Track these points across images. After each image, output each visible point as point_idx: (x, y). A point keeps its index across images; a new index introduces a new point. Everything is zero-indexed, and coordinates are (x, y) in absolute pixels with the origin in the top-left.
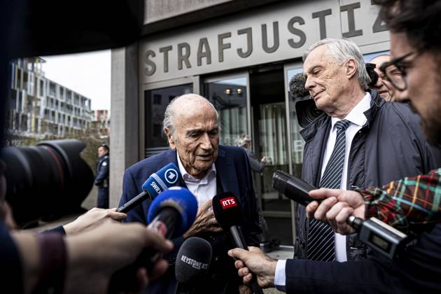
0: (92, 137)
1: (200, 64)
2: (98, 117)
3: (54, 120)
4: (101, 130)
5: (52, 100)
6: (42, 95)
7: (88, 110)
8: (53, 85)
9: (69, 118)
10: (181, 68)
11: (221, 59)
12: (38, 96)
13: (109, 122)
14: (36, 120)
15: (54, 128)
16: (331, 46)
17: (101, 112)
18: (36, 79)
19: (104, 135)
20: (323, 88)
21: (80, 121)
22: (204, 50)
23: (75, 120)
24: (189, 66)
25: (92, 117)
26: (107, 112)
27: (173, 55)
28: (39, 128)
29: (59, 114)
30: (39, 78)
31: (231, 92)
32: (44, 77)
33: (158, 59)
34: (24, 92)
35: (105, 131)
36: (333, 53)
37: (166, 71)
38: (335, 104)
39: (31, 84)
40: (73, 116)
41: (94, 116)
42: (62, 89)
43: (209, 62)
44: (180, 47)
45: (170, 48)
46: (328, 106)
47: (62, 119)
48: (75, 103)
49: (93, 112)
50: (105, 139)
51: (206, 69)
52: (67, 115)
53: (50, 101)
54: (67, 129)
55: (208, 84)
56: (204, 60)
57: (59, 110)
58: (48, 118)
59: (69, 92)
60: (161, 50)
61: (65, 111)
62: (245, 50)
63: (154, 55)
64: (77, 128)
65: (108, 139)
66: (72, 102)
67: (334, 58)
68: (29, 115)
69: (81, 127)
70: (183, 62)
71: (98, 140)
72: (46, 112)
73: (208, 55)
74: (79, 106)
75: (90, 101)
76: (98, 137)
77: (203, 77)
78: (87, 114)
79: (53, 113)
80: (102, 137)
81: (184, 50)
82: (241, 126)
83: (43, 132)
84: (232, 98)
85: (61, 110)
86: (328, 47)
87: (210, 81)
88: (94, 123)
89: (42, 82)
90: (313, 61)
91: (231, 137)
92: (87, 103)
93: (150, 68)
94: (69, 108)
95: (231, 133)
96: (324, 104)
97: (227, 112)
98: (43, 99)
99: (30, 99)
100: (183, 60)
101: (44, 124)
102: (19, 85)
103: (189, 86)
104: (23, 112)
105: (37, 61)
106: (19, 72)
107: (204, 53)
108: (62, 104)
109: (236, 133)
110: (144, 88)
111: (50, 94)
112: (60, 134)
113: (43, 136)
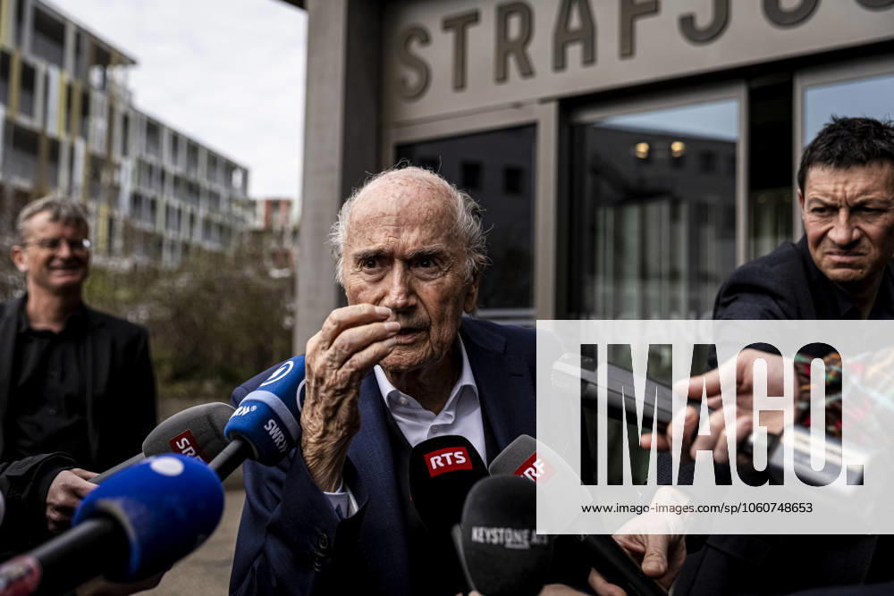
0: (249, 272)
1: (560, 63)
2: (268, 219)
3: (153, 221)
4: (274, 256)
5: (150, 168)
6: (125, 152)
7: (239, 194)
8: (153, 128)
9: (192, 218)
10: (502, 77)
11: (628, 47)
12: (117, 156)
13: (295, 233)
14: (111, 222)
15: (154, 243)
17: (274, 205)
18: (111, 111)
19: (280, 267)
21: (221, 228)
22: (575, 22)
23: (208, 224)
24: (527, 71)
25: (249, 216)
26: (289, 203)
27: (482, 38)
28: (118, 243)
29: (168, 209)
30: (121, 108)
31: (650, 151)
32: (131, 106)
33: (438, 52)
34: (81, 148)
35: (283, 258)
37: (460, 83)
39: (98, 124)
40: (202, 212)
41: (255, 214)
42: (176, 138)
43: (590, 58)
44: (504, 14)
45: (474, 18)
47: (174, 220)
48: (209, 177)
49: (252, 204)
50: (282, 279)
51: (578, 79)
52: (188, 209)
53: (147, 171)
54: (186, 247)
55: (584, 126)
56: (575, 52)
57: (169, 198)
58: (140, 217)
59: (194, 148)
60: (448, 25)
61: (183, 199)
62: (704, 19)
63: (426, 39)
64: (211, 245)
65: (291, 282)
66: (200, 176)
68: (92, 206)
69: (221, 242)
70: (512, 61)
71: (264, 283)
72: (136, 199)
73: (588, 37)
74: (219, 187)
75: (245, 173)
76: (264, 274)
77: (569, 106)
78: (238, 210)
79: (153, 204)
80: (276, 273)
81: (515, 25)
82: (673, 257)
83: (127, 250)
84: (648, 172)
85: (175, 195)
87: (589, 117)
88: (257, 234)
89: (126, 120)
91: (643, 288)
92: (237, 178)
93: (413, 78)
94: (193, 190)
95: (644, 275)
97: (633, 215)
98: (128, 165)
99: (98, 165)
100: (511, 52)
101: (129, 233)
102: (68, 128)
103: (525, 132)
104: (77, 198)
105: (113, 60)
106: (69, 90)
107: (576, 32)
108: (177, 180)
109: (660, 276)
110: (396, 137)
111: (148, 150)
112: (169, 260)
113: (125, 264)
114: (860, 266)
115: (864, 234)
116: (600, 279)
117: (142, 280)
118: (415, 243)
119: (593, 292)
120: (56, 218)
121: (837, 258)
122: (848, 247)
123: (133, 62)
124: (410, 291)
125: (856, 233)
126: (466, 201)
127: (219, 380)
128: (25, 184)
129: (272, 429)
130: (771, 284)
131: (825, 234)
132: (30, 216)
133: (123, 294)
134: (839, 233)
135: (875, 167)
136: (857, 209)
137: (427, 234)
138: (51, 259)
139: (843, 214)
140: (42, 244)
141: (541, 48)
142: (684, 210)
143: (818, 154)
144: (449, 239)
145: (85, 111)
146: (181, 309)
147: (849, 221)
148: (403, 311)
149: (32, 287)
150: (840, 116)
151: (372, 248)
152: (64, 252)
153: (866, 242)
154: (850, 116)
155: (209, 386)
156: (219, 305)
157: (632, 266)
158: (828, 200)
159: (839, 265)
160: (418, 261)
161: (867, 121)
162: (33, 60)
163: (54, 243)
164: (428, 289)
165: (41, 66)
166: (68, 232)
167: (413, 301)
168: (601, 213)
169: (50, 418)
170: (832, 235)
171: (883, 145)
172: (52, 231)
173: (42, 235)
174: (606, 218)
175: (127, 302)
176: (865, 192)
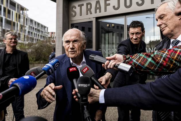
0: (48, 43)
1: (96, 12)
2: (51, 35)
3: (32, 36)
4: (52, 41)
5: (31, 27)
6: (27, 24)
7: (47, 32)
8: (31, 21)
9: (39, 35)
10: (87, 14)
11: (106, 10)
12: (25, 25)
13: (55, 37)
14: (25, 36)
15: (32, 39)
16: (169, 4)
17: (52, 33)
18: (24, 18)
19: (53, 43)
20: (166, 25)
21: (43, 37)
22: (98, 6)
23: (41, 36)
24: (91, 13)
25: (48, 35)
26: (55, 33)
27: (84, 8)
29: (34, 33)
30: (26, 17)
31: (109, 25)
32: (28, 17)
33: (77, 10)
34: (19, 23)
35: (54, 41)
36: (170, 7)
37: (81, 15)
38: (172, 33)
39: (22, 20)
41: (49, 34)
42: (35, 22)
43: (100, 12)
44: (87, 4)
45: (83, 5)
46: (169, 34)
47: (35, 35)
48: (41, 29)
49: (49, 33)
50: (54, 45)
51: (99, 15)
52: (38, 34)
53: (30, 27)
54: (38, 40)
55: (99, 21)
56: (98, 10)
57: (34, 32)
58: (30, 35)
59: (39, 24)
60: (79, 6)
61: (37, 32)
62: (116, 7)
63: (75, 8)
64: (42, 39)
66: (40, 28)
67: (171, 10)
68: (21, 33)
69: (44, 39)
70: (89, 11)
71: (50, 45)
72: (29, 32)
73: (100, 8)
74: (43, 30)
75: (47, 28)
77: (97, 18)
78: (46, 34)
79: (32, 33)
80: (53, 44)
81: (89, 6)
82: (113, 41)
83: (27, 40)
84: (109, 29)
85: (35, 32)
86: (168, 5)
87: (100, 20)
88: (49, 38)
89: (27, 19)
90: (160, 12)
91: (109, 45)
92: (46, 29)
93: (74, 14)
94: (39, 31)
95: (109, 44)
96: (167, 33)
97: (107, 35)
98: (27, 26)
99: (22, 27)
100: (89, 10)
101: (28, 37)
102: (16, 20)
103: (91, 22)
104: (18, 32)
105: (25, 9)
106: (17, 14)
107: (98, 8)
108: (36, 29)
109: (111, 44)
110: (71, 23)
111: (31, 24)
112: (34, 42)
113: (27, 43)
114: (138, 42)
115: (138, 37)
116: (102, 44)
117: (30, 45)
118: (74, 39)
119: (101, 46)
120: (12, 35)
121: (134, 41)
122: (136, 39)
123: (28, 10)
124: (73, 46)
125: (137, 37)
126: (82, 33)
127: (43, 61)
128: (9, 30)
129: (50, 71)
130: (125, 44)
131: (132, 37)
132: (7, 34)
133: (27, 47)
134: (134, 37)
135: (139, 27)
136: (137, 33)
137: (75, 37)
138: (11, 42)
139: (135, 34)
140: (9, 39)
141: (93, 10)
142: (115, 34)
143: (131, 26)
144: (79, 38)
145: (19, 18)
146: (37, 50)
147: (136, 35)
148: (72, 49)
149: (7, 46)
150: (133, 21)
151: (67, 40)
152: (13, 40)
153: (138, 38)
154: (135, 20)
155: (42, 62)
156: (43, 49)
157: (107, 42)
158: (133, 32)
159: (135, 42)
160: (75, 41)
161: (137, 21)
162: (10, 9)
163: (11, 39)
164: (76, 45)
165: (11, 10)
166: (14, 37)
167: (74, 47)
168: (102, 34)
169: (11, 68)
170: (133, 37)
171: (140, 25)
172: (11, 37)
173: (9, 38)
174: (103, 35)
175: (27, 49)
176: (138, 31)
